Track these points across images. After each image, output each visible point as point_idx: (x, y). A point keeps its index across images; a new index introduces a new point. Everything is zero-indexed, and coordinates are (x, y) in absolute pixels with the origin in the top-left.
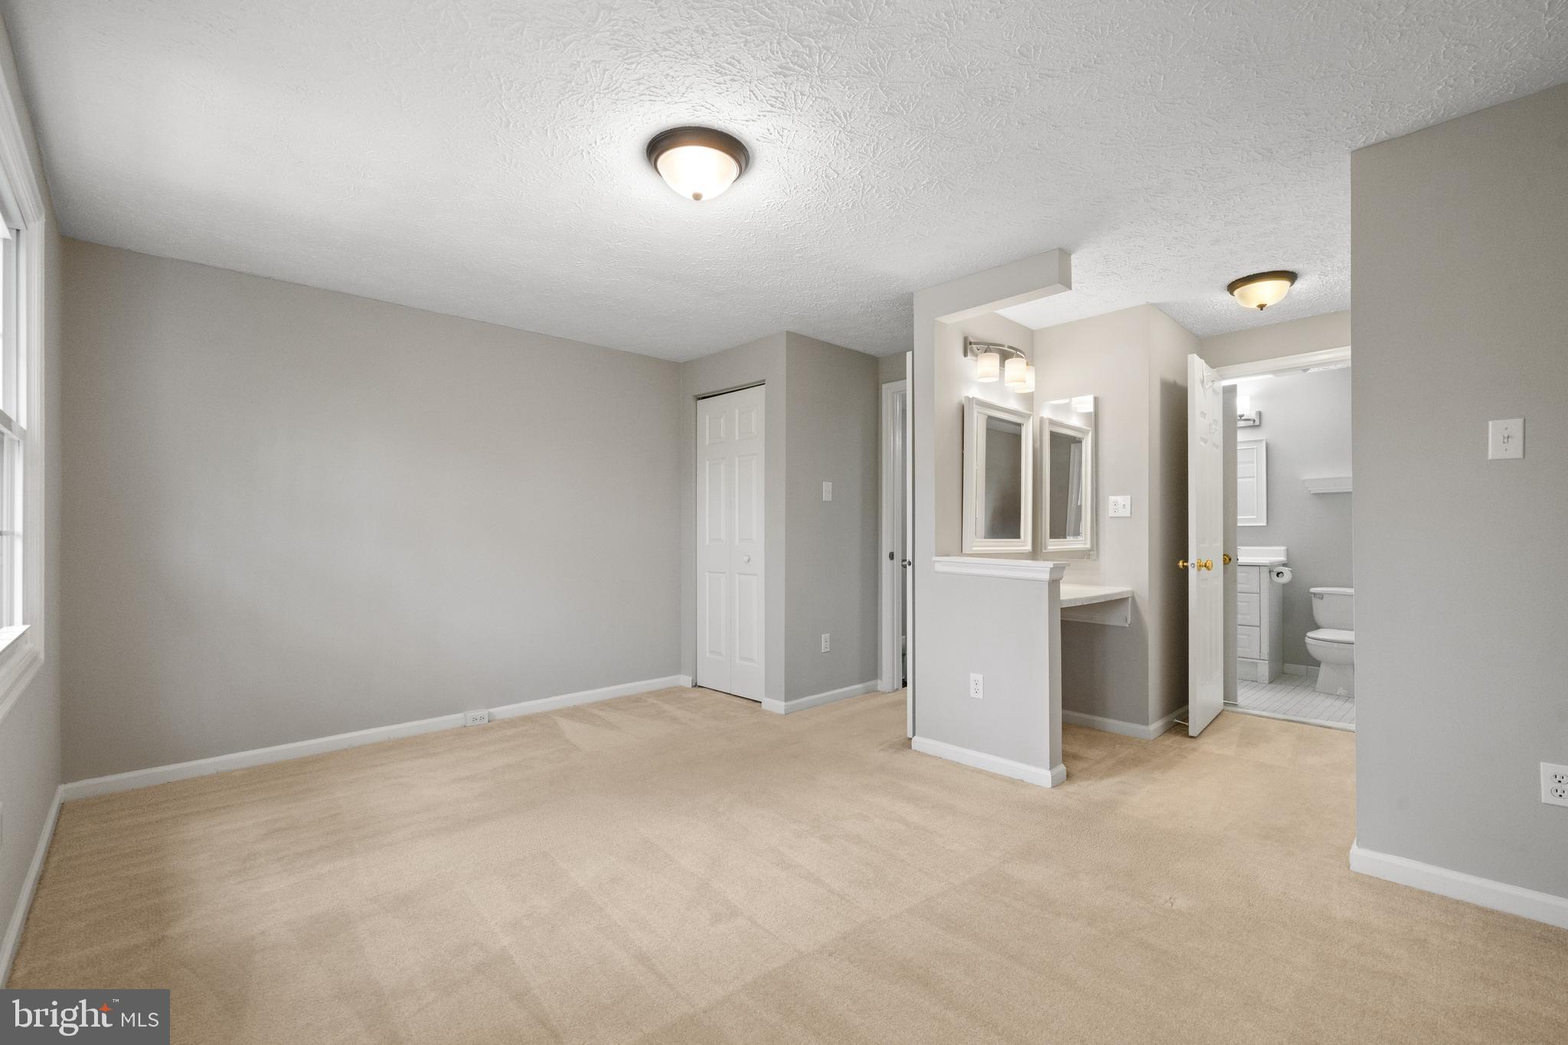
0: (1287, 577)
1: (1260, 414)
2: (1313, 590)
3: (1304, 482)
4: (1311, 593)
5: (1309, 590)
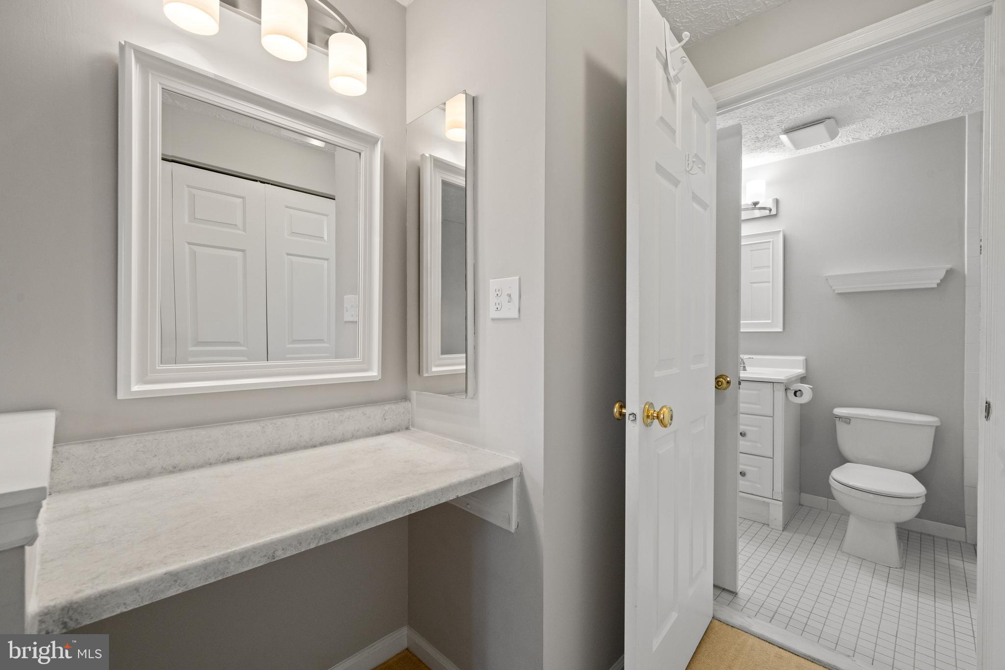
0: (806, 397)
1: (777, 202)
2: (838, 411)
3: (827, 279)
4: (834, 414)
5: (832, 411)
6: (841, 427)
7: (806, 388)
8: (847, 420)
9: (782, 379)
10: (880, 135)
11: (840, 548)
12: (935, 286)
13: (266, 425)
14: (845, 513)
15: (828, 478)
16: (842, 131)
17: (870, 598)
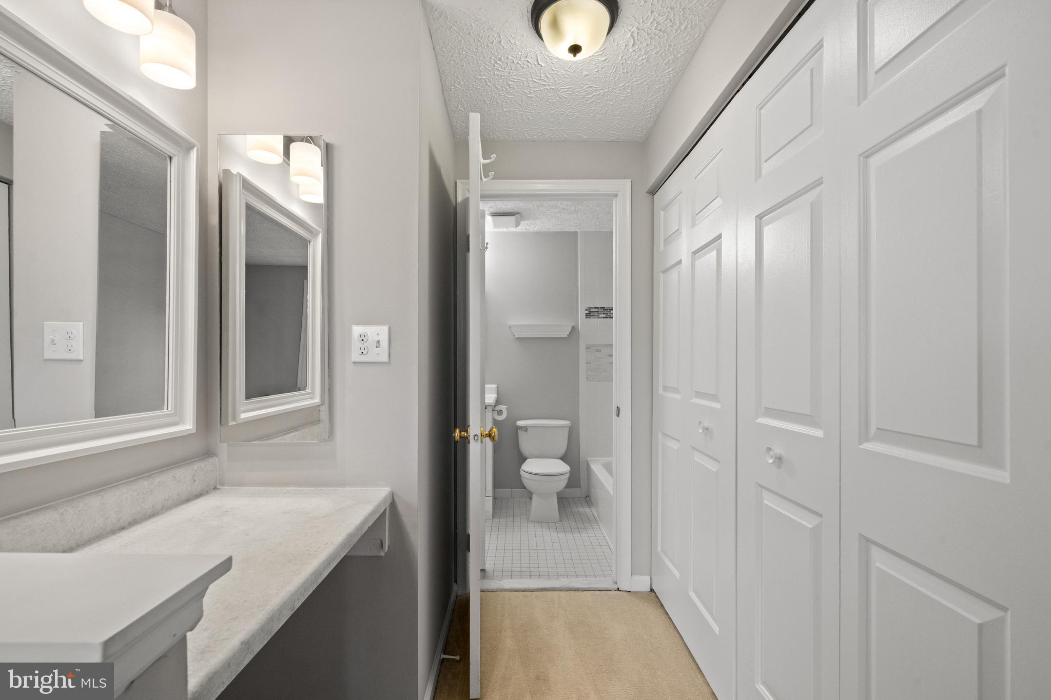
0: (504, 414)
2: (520, 423)
3: (510, 328)
4: (518, 426)
5: (516, 423)
6: (521, 433)
7: (503, 407)
8: (525, 429)
9: (491, 403)
10: (539, 230)
11: (528, 519)
12: (566, 336)
13: (66, 510)
14: (530, 495)
15: (519, 472)
16: (522, 223)
17: (554, 544)
